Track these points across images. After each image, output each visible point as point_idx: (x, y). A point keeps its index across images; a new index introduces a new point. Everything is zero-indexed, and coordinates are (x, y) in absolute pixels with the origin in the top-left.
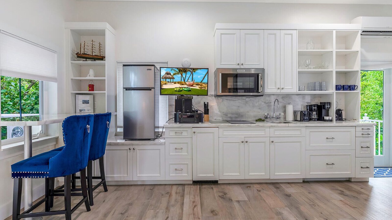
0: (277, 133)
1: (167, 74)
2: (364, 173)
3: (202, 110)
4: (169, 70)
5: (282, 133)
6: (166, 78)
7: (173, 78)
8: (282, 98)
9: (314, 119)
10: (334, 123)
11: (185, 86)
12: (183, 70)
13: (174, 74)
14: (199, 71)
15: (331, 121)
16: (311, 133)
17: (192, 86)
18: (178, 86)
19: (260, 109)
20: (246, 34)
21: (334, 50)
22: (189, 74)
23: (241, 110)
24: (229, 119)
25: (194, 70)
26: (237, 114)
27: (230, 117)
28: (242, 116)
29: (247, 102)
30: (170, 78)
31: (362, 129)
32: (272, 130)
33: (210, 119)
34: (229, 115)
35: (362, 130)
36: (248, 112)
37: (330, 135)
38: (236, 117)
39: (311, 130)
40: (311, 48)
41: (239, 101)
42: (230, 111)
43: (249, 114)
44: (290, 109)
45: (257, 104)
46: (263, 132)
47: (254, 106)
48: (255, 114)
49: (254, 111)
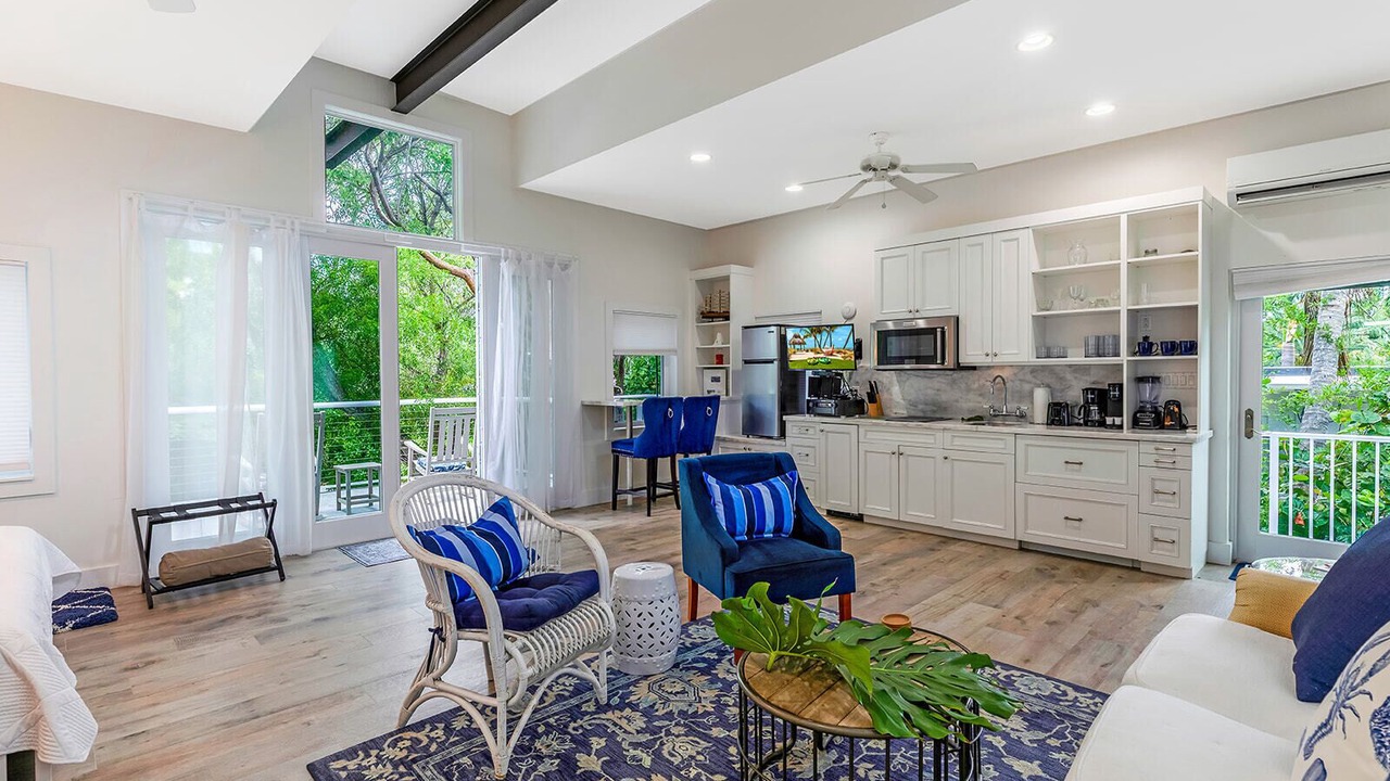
0: (957, 442)
1: (796, 336)
2: (1160, 552)
3: (863, 393)
4: (797, 331)
5: (967, 444)
6: (794, 343)
7: (805, 343)
8: (1032, 372)
9: (1092, 421)
10: (1126, 433)
11: (822, 355)
12: (816, 330)
13: (805, 337)
14: (838, 330)
15: (1120, 427)
16: (1030, 448)
17: (831, 355)
18: (811, 355)
19: (981, 395)
20: (924, 252)
21: (1124, 261)
22: (825, 334)
23: (944, 397)
24: (921, 414)
25: (832, 327)
26: (934, 405)
27: (923, 412)
28: (945, 409)
29: (954, 381)
30: (800, 344)
31: (1157, 449)
32: (948, 435)
33: (887, 412)
34: (920, 407)
35: (1154, 452)
36: (957, 401)
37: (1075, 456)
38: (934, 412)
39: (1029, 442)
40: (1075, 260)
41: (939, 379)
42: (922, 397)
43: (959, 405)
44: (1041, 398)
45: (976, 386)
46: (930, 440)
47: (969, 390)
48: (971, 405)
49: (970, 401)
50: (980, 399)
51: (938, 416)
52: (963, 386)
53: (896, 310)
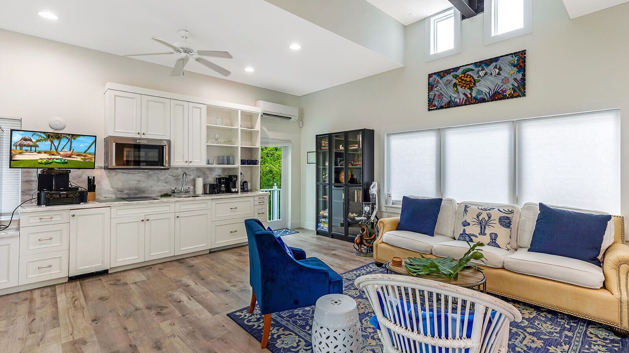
0: (184, 207)
1: (25, 139)
3: (84, 186)
4: (28, 135)
5: (188, 208)
6: (21, 146)
7: (36, 146)
10: (239, 194)
11: (58, 157)
12: (54, 136)
13: (38, 141)
14: (81, 139)
15: (237, 192)
17: (70, 157)
19: (166, 183)
20: (148, 101)
21: (240, 128)
22: (64, 141)
23: (142, 185)
24: (125, 196)
25: (74, 136)
26: (136, 189)
27: (127, 194)
28: (144, 192)
29: (149, 176)
30: (31, 146)
31: (259, 198)
32: (178, 204)
34: (125, 192)
36: (151, 187)
37: (234, 205)
38: (136, 194)
39: (217, 202)
40: (220, 123)
41: (140, 174)
42: (127, 186)
43: (153, 189)
44: (200, 182)
45: (163, 178)
46: (167, 209)
47: (159, 180)
48: (160, 188)
49: (159, 186)
50: (166, 185)
51: (139, 196)
52: (155, 178)
53: (129, 131)
